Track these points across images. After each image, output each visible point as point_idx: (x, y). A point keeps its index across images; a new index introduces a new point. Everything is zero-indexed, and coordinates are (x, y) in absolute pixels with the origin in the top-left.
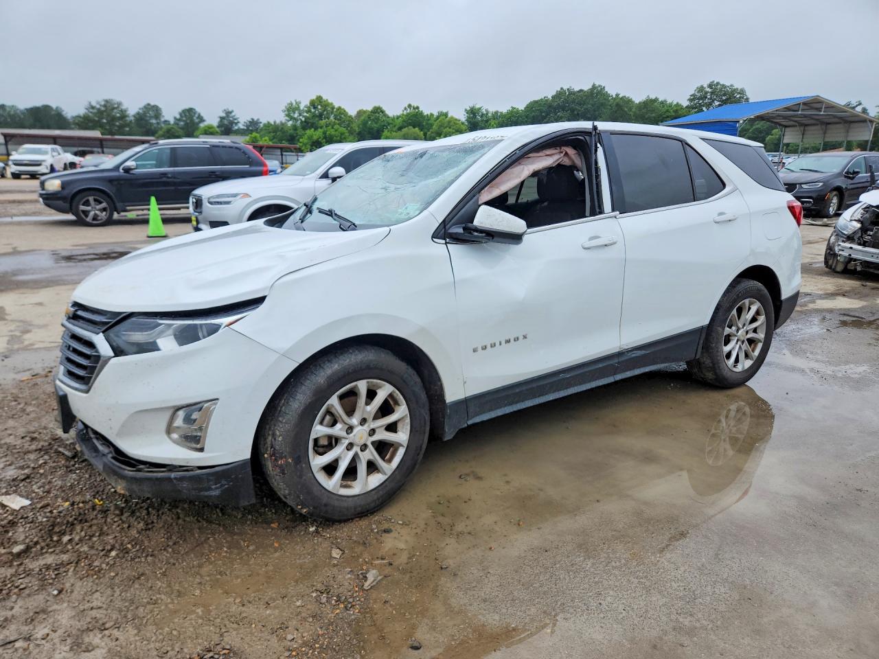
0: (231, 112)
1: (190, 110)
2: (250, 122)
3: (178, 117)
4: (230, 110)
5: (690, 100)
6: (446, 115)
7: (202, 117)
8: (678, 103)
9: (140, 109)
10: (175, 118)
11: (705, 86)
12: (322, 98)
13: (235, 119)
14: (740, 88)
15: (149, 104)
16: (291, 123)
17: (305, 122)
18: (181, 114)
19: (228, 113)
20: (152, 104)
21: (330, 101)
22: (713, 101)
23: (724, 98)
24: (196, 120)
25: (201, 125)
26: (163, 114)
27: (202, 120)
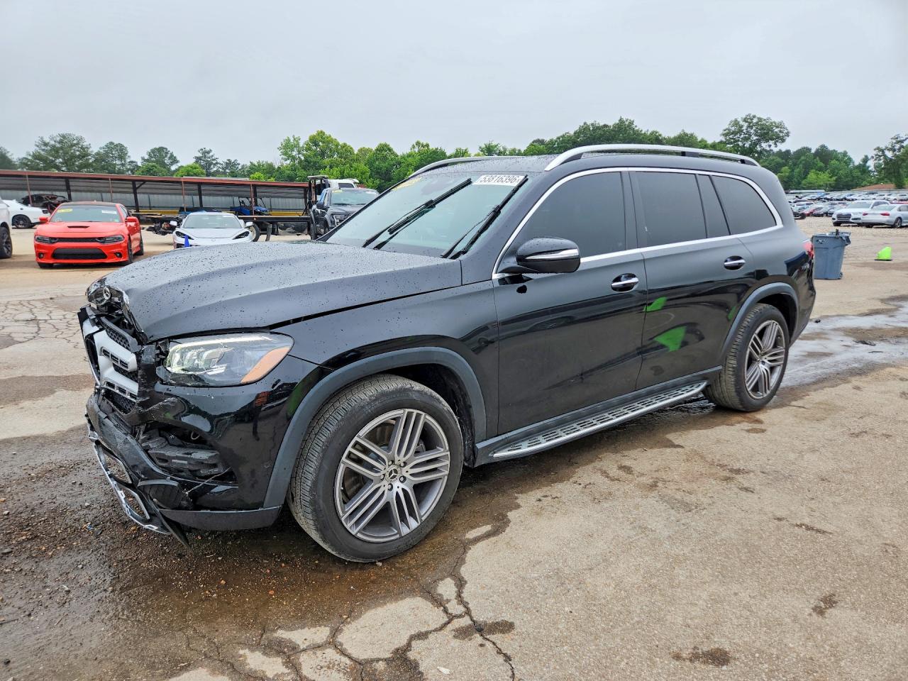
0: (208, 152)
1: (161, 149)
3: (147, 157)
4: (208, 149)
5: (724, 135)
7: (175, 157)
9: (101, 148)
10: (143, 159)
12: (324, 134)
13: (214, 160)
14: (778, 121)
15: (112, 143)
16: (288, 162)
17: (306, 160)
18: (150, 155)
19: (206, 153)
20: (116, 142)
21: (333, 137)
22: (750, 135)
23: (761, 132)
24: (167, 161)
25: (173, 168)
26: (129, 154)
27: (175, 161)
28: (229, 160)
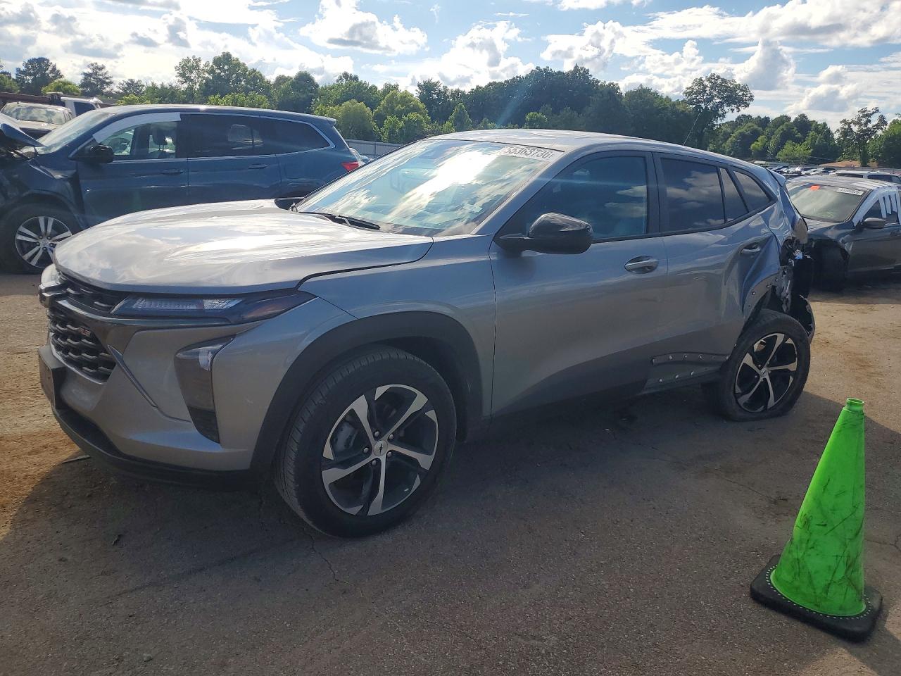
1: (41, 60)
2: (128, 84)
10: (18, 70)
11: (704, 79)
12: (230, 56)
14: (742, 84)
16: (186, 85)
17: (207, 85)
21: (241, 61)
23: (725, 95)
24: (48, 75)
27: (57, 75)
28: (131, 79)
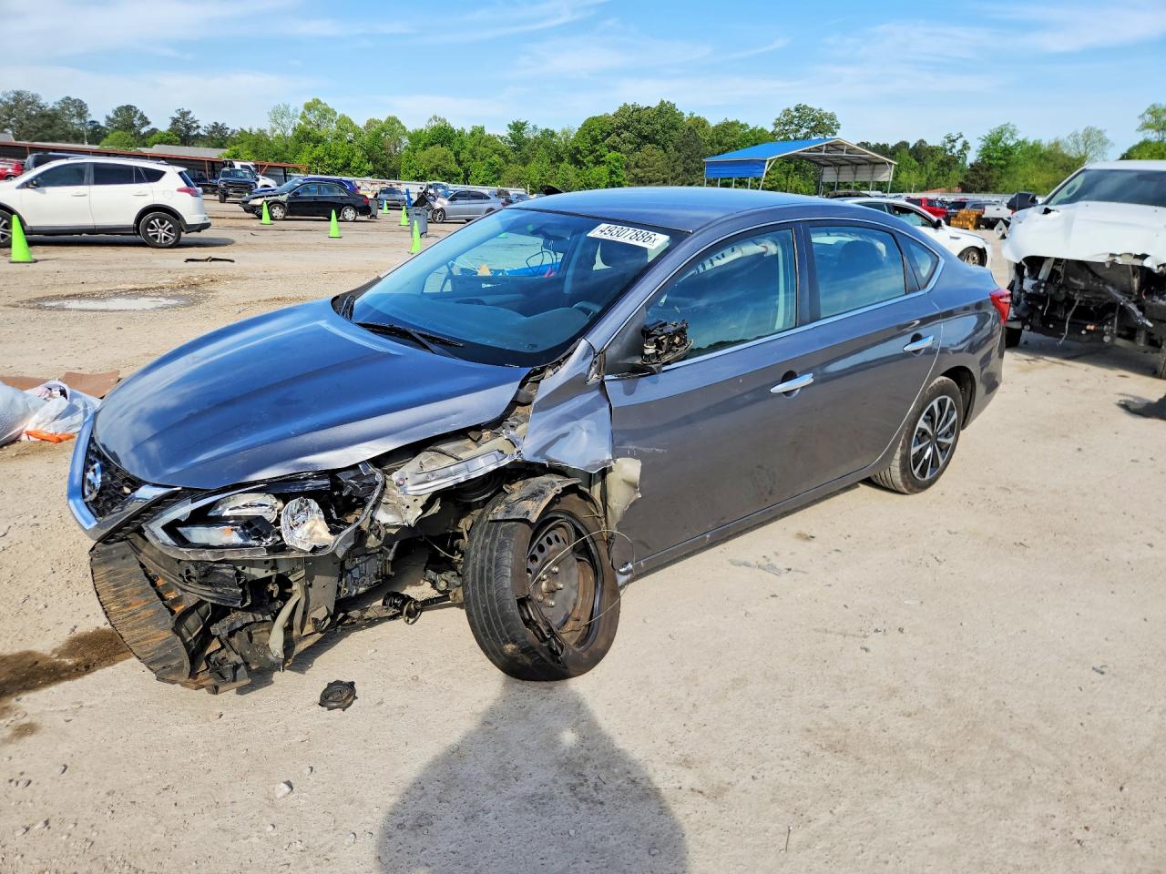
0: (189, 113)
1: (129, 108)
2: (213, 127)
3: (112, 116)
4: (186, 110)
5: (776, 125)
6: (482, 130)
7: (146, 118)
8: (762, 129)
9: (55, 103)
10: (108, 118)
11: (792, 109)
12: (318, 101)
13: (195, 122)
14: (829, 112)
15: (68, 98)
17: (299, 131)
18: (116, 113)
19: (184, 114)
20: (73, 97)
21: (330, 106)
22: (801, 127)
23: (813, 124)
24: (137, 122)
25: (144, 130)
26: (89, 112)
27: (146, 122)
28: (216, 123)
